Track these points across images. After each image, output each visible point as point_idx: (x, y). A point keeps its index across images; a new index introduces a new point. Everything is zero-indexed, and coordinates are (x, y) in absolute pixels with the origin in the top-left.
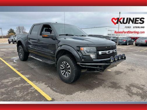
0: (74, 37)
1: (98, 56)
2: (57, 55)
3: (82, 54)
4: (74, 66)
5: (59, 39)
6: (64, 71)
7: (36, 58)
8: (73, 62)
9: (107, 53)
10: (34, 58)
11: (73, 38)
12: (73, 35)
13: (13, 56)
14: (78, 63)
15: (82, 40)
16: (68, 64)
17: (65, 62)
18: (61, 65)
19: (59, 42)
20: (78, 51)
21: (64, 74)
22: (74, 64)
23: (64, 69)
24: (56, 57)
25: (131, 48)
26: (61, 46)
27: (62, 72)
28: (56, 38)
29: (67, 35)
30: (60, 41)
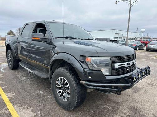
0: (76, 41)
1: (114, 72)
2: (52, 67)
3: (89, 68)
4: (75, 86)
5: (55, 44)
6: (62, 91)
7: (26, 68)
8: (74, 78)
9: (126, 66)
10: (24, 67)
11: (75, 43)
12: (75, 39)
13: (2, 63)
14: (81, 82)
15: (88, 45)
16: (66, 81)
17: (62, 78)
18: (57, 82)
19: (55, 48)
20: (82, 62)
21: (61, 95)
22: (76, 82)
23: (62, 87)
24: (51, 69)
25: (143, 54)
26: (58, 53)
27: (58, 92)
28: (51, 41)
29: (67, 38)
30: (56, 46)
